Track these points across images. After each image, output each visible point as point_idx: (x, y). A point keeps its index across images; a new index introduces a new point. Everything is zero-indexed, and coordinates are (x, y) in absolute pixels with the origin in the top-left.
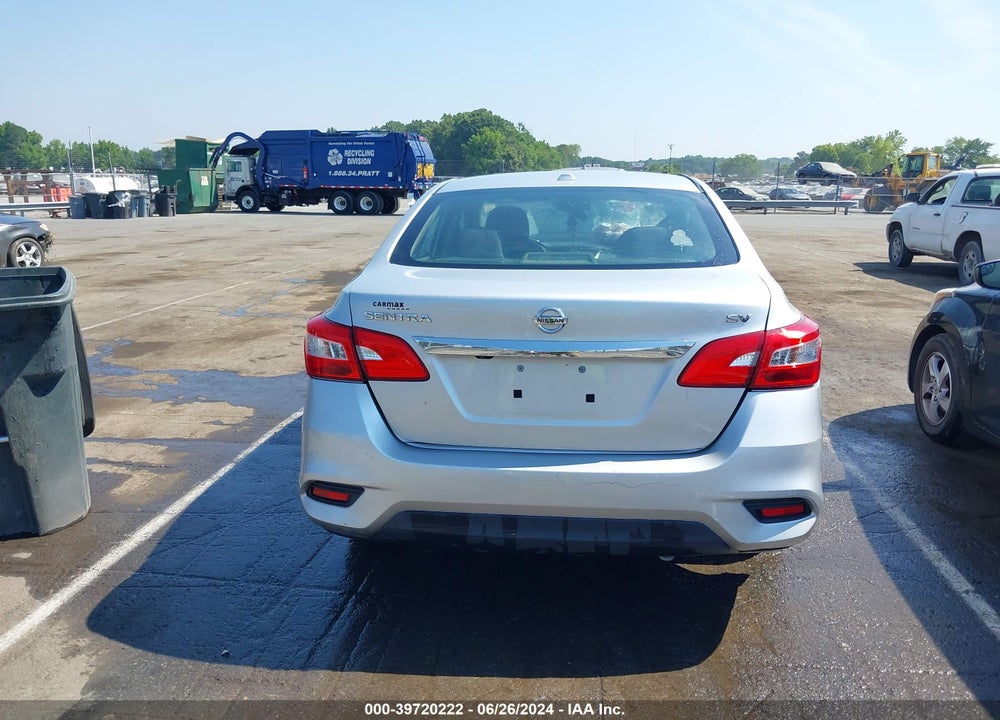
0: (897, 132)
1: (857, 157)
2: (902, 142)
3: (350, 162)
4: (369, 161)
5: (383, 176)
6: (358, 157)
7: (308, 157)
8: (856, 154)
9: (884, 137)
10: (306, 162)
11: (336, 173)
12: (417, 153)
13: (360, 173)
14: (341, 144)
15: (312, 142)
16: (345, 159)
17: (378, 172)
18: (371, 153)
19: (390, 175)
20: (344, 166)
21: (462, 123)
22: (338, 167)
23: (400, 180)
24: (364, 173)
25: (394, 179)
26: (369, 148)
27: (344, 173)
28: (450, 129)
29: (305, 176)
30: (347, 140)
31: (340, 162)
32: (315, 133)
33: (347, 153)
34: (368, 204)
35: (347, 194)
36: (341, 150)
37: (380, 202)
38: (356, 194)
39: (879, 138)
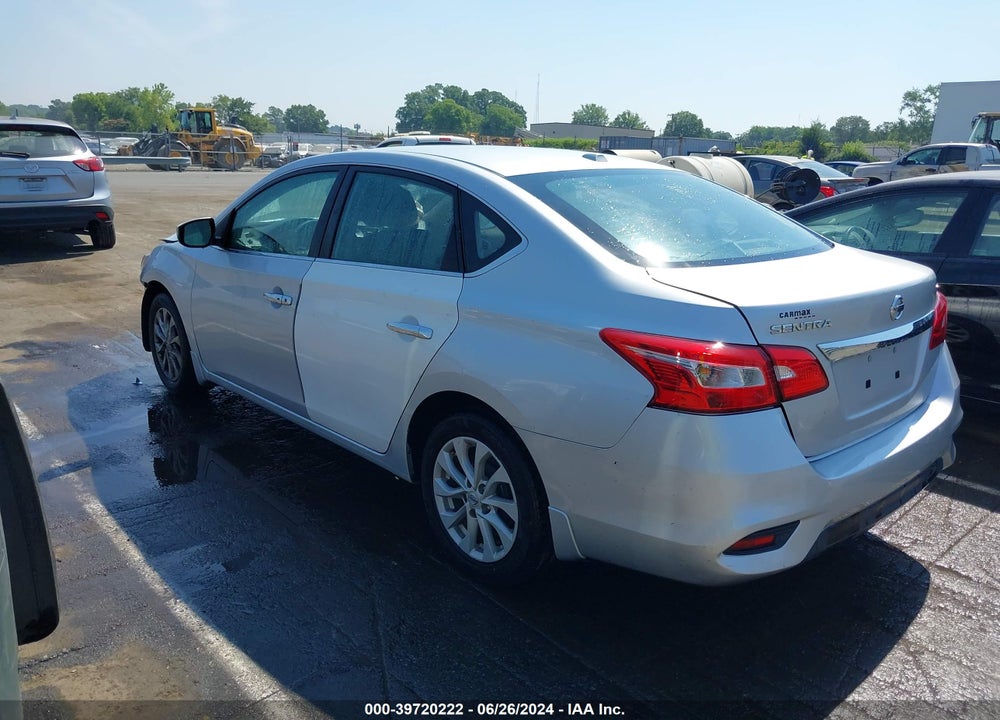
0: (162, 85)
1: (126, 110)
2: (170, 96)
8: (124, 105)
9: (151, 89)
39: (146, 91)
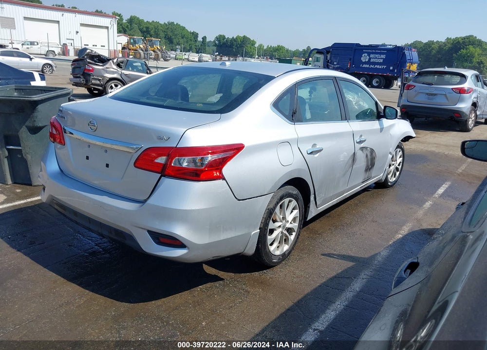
3: (372, 60)
4: (382, 61)
5: (387, 69)
6: (377, 58)
7: (352, 57)
10: (351, 59)
11: (364, 66)
12: (408, 58)
13: (376, 66)
14: (370, 51)
15: (355, 50)
16: (370, 59)
17: (385, 66)
18: (383, 56)
19: (391, 68)
20: (369, 63)
21: (457, 43)
22: (366, 63)
23: (396, 71)
24: (378, 67)
25: (393, 70)
26: (383, 54)
27: (368, 66)
28: (449, 45)
29: (349, 66)
30: (373, 49)
31: (367, 60)
32: (358, 45)
33: (372, 56)
34: (377, 82)
35: (368, 77)
36: (369, 54)
37: (383, 82)
38: (372, 77)
